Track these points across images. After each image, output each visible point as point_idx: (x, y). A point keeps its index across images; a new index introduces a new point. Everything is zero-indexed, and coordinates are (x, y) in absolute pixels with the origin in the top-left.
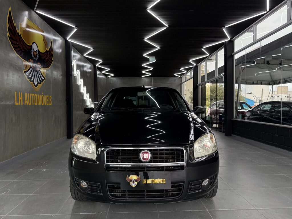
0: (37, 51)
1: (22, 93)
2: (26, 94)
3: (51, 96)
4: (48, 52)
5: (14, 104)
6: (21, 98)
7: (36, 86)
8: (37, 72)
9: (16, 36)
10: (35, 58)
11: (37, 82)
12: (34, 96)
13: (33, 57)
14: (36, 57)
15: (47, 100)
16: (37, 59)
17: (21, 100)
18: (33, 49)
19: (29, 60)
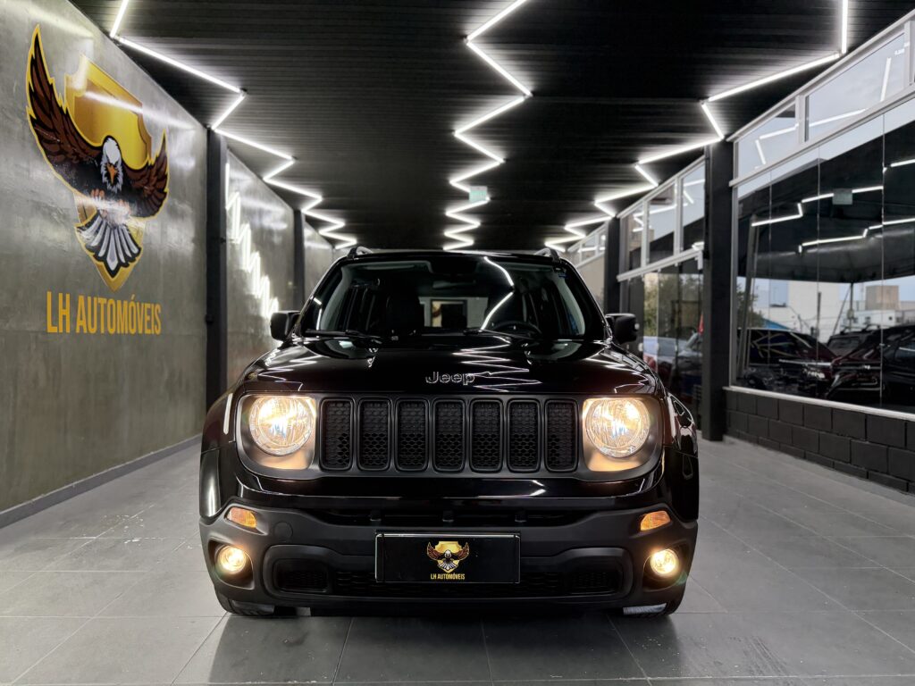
0: (117, 163)
1: (68, 296)
2: (81, 299)
3: (158, 307)
4: (152, 167)
5: (44, 330)
6: (64, 312)
7: (113, 274)
8: (116, 231)
9: (53, 117)
10: (112, 186)
11: (116, 262)
12: (105, 306)
13: (105, 183)
14: (116, 181)
15: (147, 318)
16: (118, 190)
17: (64, 317)
18: (107, 157)
19: (93, 191)
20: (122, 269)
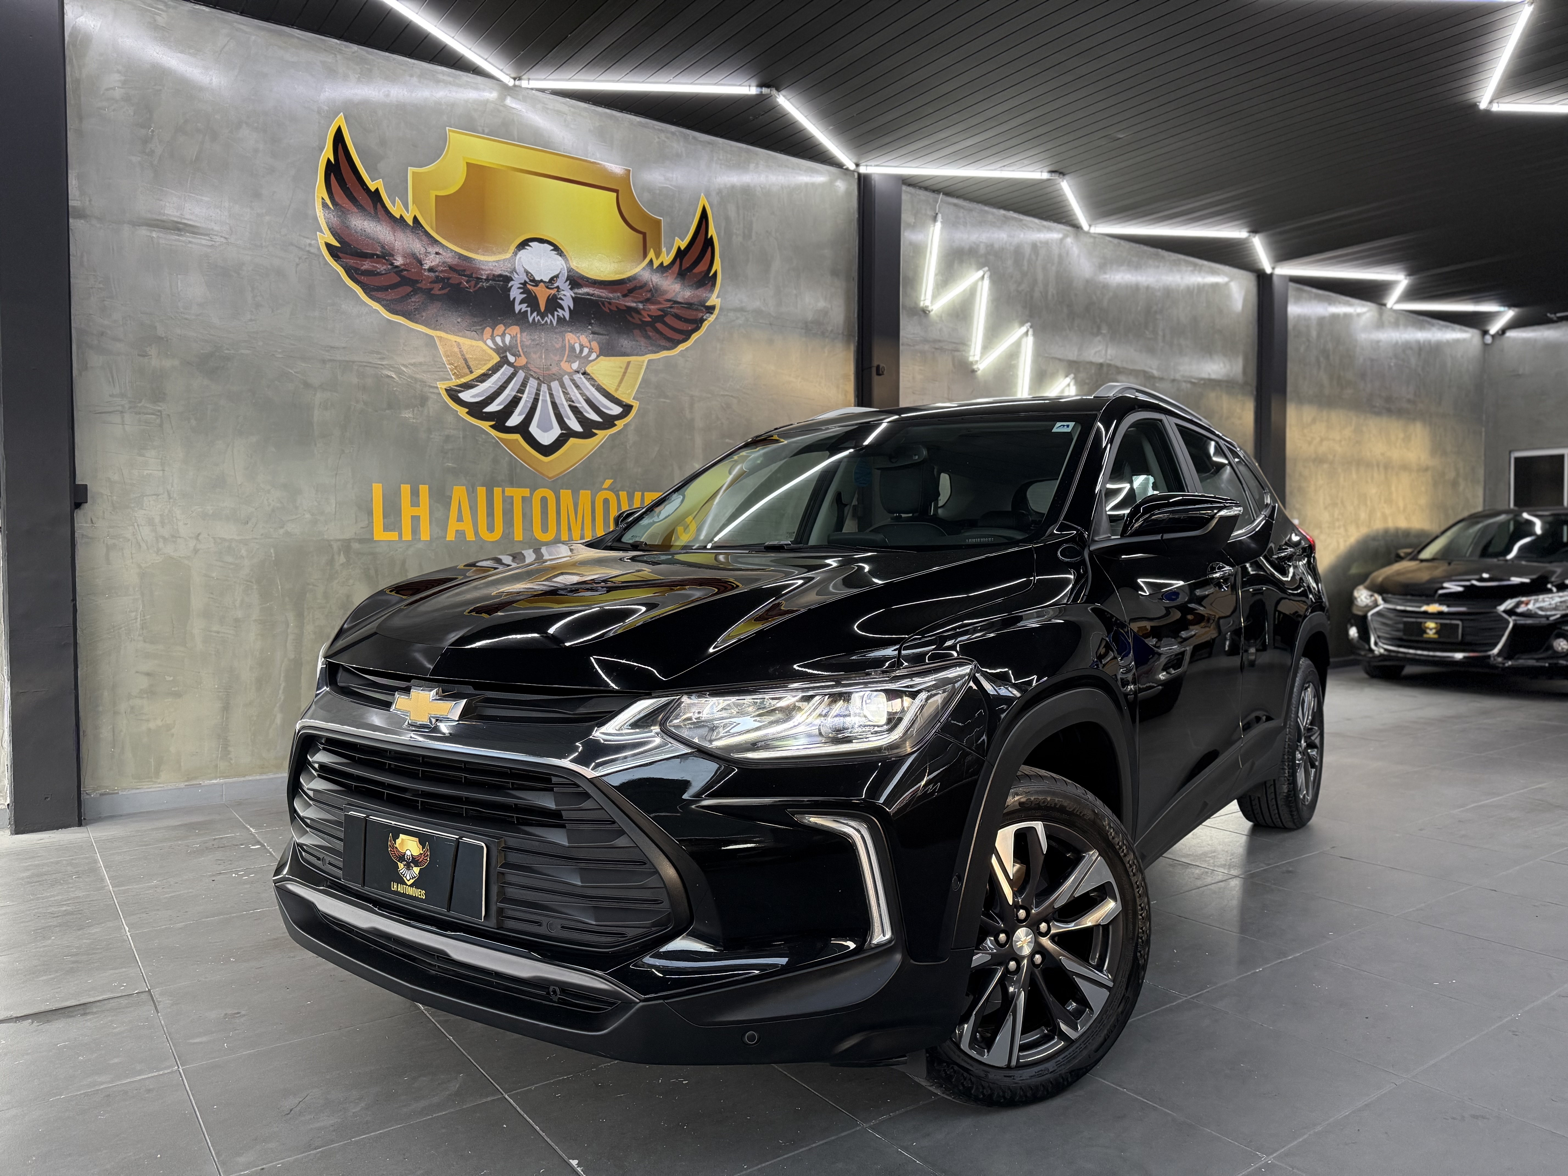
0: (557, 276)
1: (424, 489)
2: (459, 491)
4: (663, 269)
5: (368, 536)
6: (415, 511)
7: (547, 450)
8: (555, 385)
10: (542, 315)
11: (556, 431)
12: (527, 499)
13: (523, 313)
14: (554, 306)
16: (561, 320)
17: (415, 519)
18: (527, 273)
19: (488, 330)
20: (572, 441)
